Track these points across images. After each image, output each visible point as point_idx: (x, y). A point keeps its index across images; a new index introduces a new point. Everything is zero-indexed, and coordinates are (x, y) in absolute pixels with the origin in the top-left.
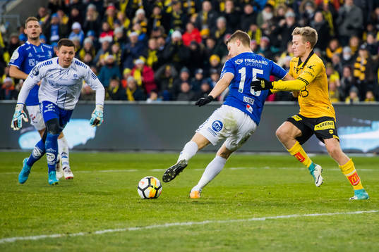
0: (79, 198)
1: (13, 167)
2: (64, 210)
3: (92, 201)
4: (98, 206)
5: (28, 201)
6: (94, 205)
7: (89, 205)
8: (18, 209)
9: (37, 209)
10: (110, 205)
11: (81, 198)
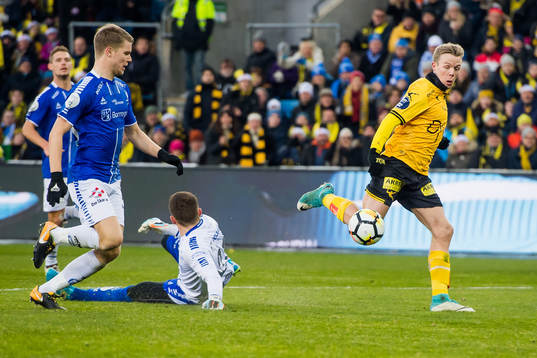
0: (432, 332)
1: (325, 279)
2: (408, 352)
3: (454, 337)
4: (463, 345)
5: (348, 334)
6: (456, 345)
7: (447, 345)
8: (332, 347)
9: (362, 349)
10: (484, 345)
11: (436, 332)
